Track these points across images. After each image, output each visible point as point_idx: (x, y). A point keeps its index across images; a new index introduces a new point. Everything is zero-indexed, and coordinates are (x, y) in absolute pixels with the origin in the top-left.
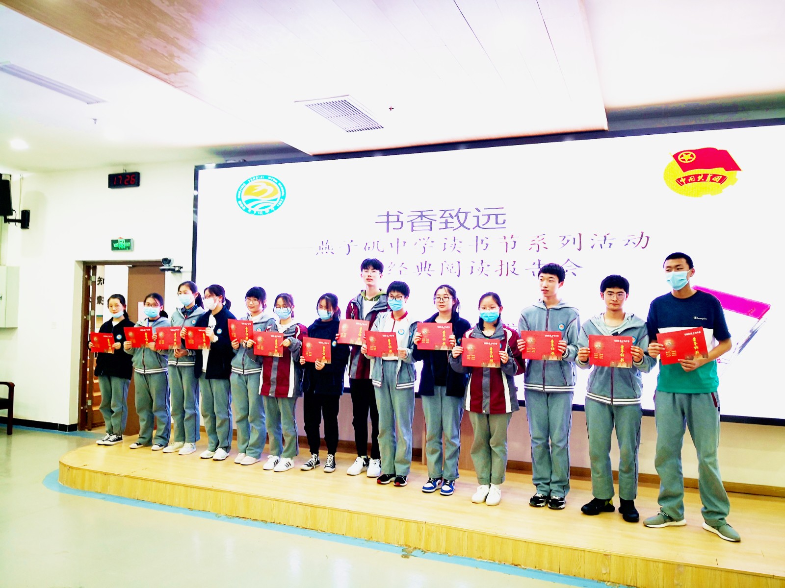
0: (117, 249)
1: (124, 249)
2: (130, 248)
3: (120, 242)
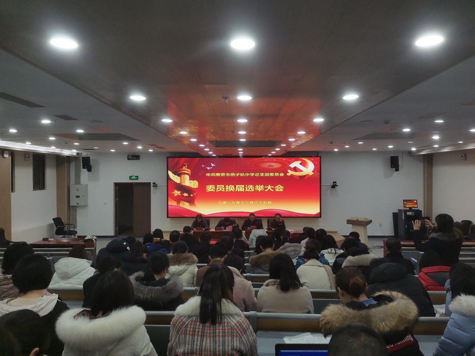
0: (132, 179)
1: (134, 179)
2: (137, 179)
3: (133, 177)
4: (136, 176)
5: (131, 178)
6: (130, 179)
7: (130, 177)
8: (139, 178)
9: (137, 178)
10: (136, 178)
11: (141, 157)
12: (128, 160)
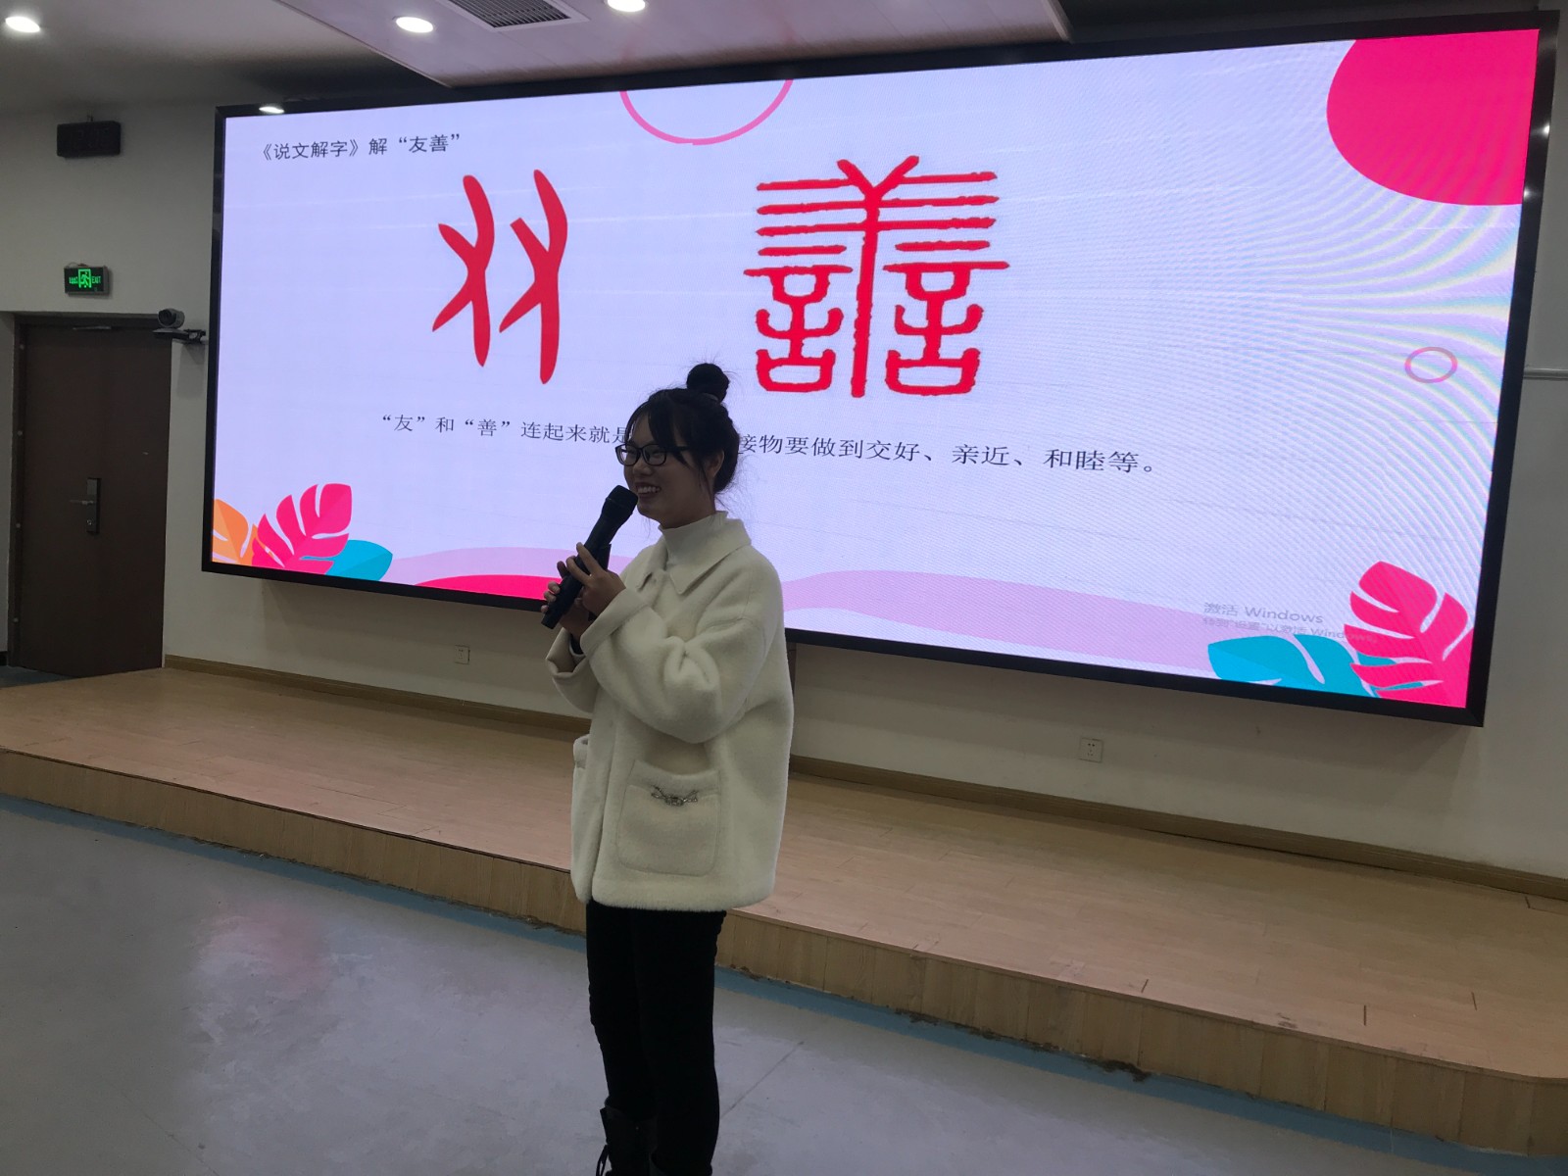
0: (75, 289)
1: (89, 290)
2: (102, 288)
3: (83, 273)
4: (97, 271)
5: (73, 281)
10: (97, 280)
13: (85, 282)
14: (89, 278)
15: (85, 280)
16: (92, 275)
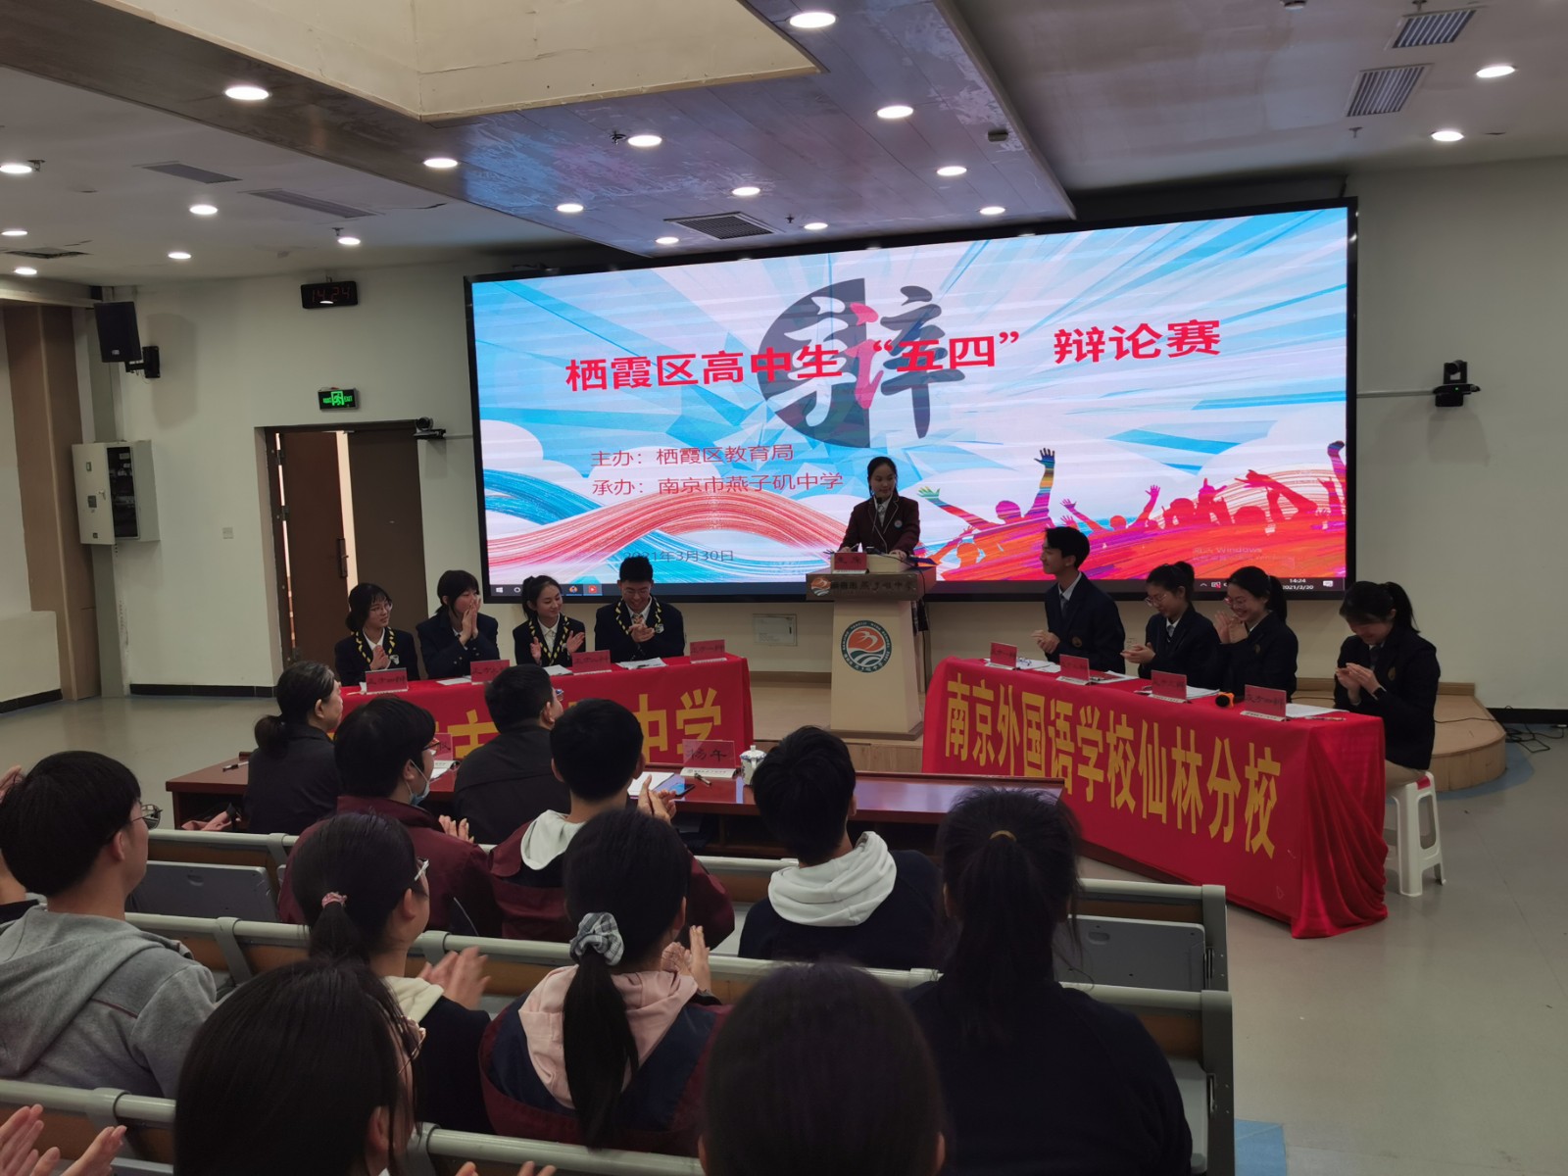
0: (330, 406)
1: (341, 406)
2: (353, 405)
3: (335, 395)
4: (347, 393)
5: (326, 401)
6: (324, 407)
7: (323, 395)
8: (363, 400)
9: (353, 399)
10: (349, 399)
11: (364, 295)
12: (306, 310)
13: (338, 401)
14: (342, 398)
15: (338, 399)
16: (345, 395)
